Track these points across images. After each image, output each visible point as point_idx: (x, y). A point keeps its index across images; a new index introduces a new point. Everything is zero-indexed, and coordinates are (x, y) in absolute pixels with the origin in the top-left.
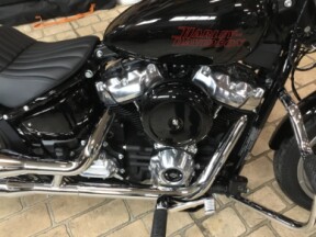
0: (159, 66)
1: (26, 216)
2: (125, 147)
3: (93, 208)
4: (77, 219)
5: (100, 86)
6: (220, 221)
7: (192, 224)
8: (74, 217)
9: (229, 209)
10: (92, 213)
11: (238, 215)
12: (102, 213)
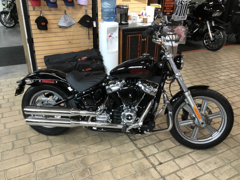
0: (126, 81)
1: (68, 145)
2: (113, 110)
3: (96, 143)
4: (90, 146)
5: (107, 87)
6: (148, 149)
7: (137, 149)
8: (88, 146)
9: (152, 145)
10: (96, 144)
11: (156, 147)
12: (100, 145)
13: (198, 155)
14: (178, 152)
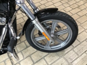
13: (51, 57)
14: (37, 57)
